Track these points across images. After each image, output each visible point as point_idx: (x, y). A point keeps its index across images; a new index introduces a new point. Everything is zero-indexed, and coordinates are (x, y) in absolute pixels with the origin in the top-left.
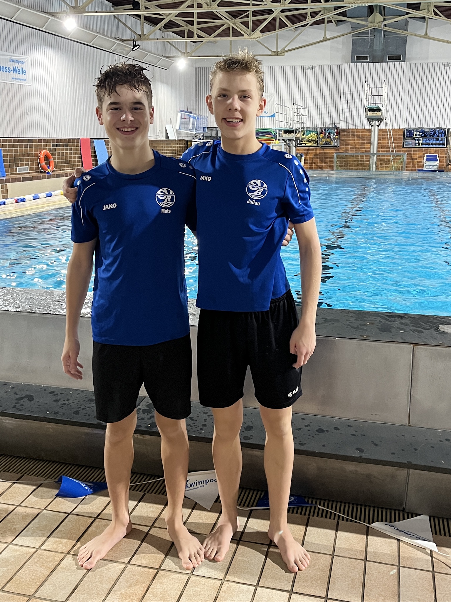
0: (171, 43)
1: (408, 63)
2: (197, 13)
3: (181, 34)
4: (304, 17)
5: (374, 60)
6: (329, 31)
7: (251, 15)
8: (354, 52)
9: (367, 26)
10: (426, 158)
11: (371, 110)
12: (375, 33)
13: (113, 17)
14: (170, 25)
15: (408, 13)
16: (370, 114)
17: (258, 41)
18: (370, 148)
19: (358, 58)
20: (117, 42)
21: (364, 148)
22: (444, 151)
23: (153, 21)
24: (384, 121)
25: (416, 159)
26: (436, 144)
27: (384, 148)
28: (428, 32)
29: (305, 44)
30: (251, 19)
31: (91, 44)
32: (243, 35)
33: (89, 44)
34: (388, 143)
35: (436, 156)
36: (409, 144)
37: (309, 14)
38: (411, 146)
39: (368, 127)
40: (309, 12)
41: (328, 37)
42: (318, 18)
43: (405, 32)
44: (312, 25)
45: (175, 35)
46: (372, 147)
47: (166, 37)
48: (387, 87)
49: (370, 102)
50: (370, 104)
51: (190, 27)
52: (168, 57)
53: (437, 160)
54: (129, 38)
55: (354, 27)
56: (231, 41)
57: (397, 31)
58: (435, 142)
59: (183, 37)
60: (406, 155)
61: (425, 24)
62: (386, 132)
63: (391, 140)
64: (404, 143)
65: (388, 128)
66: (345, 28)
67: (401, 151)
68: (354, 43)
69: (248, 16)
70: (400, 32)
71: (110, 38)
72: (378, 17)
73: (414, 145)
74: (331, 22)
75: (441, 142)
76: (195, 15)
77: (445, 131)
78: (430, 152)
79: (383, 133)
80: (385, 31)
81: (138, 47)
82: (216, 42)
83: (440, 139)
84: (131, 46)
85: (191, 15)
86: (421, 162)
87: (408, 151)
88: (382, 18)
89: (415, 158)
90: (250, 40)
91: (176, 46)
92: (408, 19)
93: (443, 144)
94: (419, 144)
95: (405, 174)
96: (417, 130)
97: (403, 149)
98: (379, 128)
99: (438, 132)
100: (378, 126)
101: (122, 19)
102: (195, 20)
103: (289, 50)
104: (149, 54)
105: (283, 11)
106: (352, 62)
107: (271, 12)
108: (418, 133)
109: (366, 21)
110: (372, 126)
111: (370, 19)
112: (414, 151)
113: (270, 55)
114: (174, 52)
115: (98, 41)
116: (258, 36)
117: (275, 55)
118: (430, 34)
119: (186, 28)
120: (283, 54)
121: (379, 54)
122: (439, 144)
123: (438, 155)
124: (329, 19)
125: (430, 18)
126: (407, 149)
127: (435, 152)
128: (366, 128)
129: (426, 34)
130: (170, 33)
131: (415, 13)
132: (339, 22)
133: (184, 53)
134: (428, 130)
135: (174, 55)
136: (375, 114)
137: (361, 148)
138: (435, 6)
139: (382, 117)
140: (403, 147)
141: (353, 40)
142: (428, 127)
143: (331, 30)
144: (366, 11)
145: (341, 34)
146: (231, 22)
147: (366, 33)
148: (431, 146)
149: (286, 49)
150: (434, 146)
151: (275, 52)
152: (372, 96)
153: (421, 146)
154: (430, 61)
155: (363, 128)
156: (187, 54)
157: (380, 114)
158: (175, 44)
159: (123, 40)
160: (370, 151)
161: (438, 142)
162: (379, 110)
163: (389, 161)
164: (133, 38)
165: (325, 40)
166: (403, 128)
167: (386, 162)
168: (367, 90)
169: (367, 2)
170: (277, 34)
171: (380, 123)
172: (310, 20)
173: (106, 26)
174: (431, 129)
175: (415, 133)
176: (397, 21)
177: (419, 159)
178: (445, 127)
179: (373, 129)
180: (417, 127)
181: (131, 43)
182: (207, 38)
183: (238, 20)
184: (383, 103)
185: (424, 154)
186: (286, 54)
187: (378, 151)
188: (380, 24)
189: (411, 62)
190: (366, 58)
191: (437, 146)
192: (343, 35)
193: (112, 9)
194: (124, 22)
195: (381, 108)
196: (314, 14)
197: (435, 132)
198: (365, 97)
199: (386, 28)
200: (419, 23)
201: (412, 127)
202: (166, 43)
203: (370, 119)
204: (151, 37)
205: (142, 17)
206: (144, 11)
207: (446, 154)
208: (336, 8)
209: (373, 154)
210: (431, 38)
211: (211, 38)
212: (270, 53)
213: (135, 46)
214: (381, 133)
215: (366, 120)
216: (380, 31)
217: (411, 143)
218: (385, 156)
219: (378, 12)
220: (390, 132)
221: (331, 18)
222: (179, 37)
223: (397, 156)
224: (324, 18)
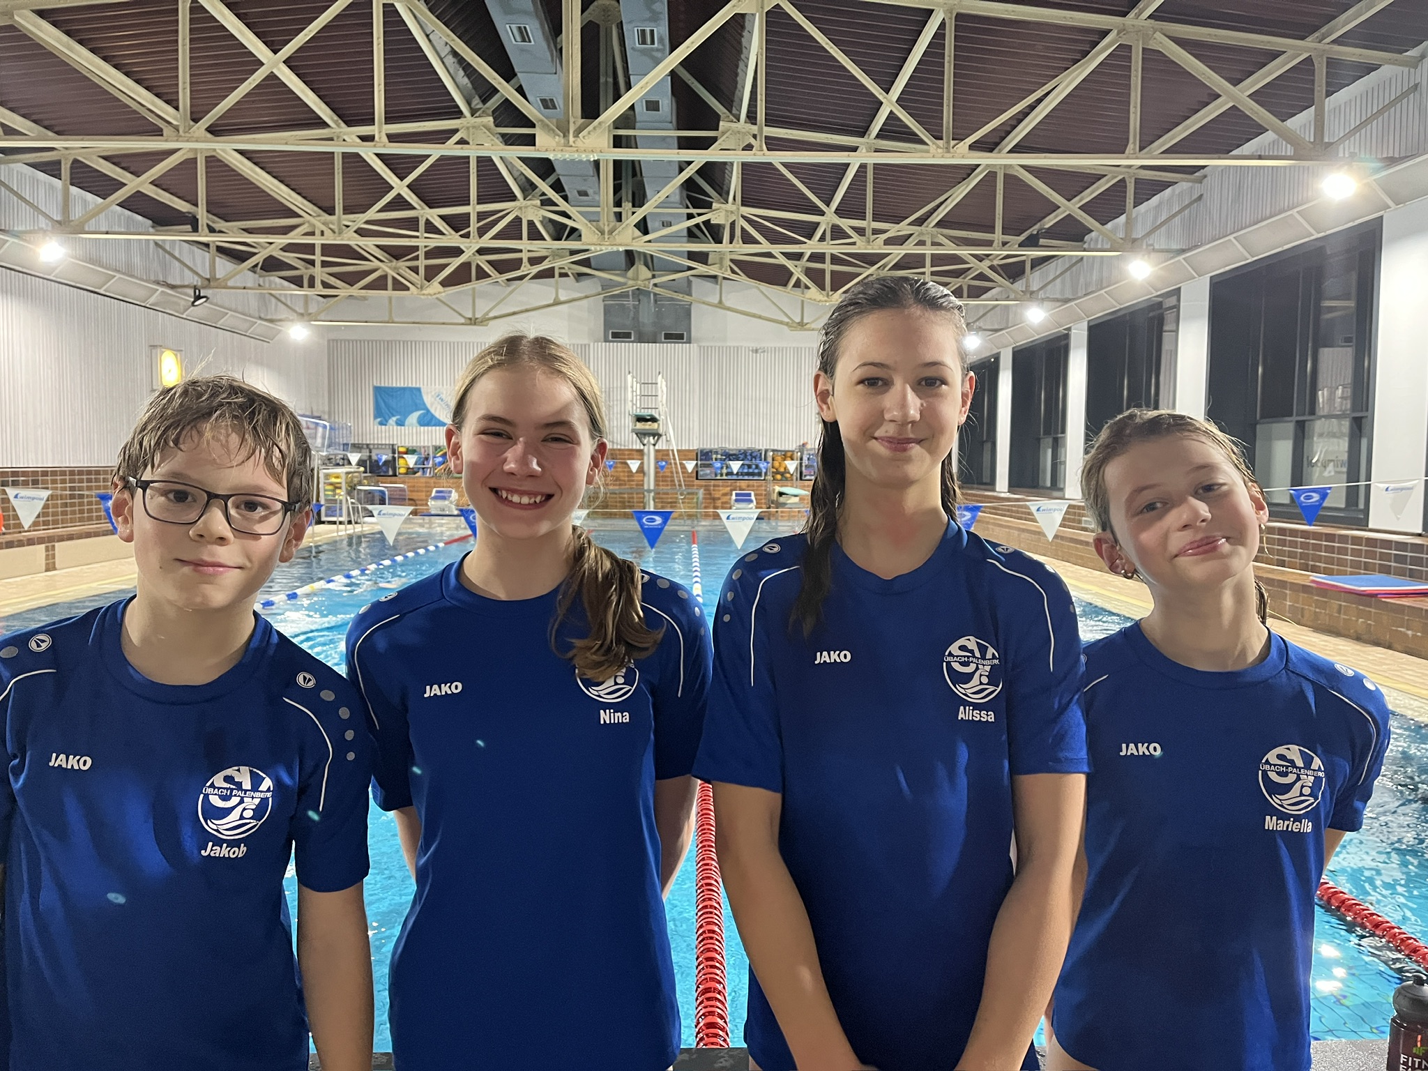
0: (278, 296)
1: (695, 345)
2: (322, 245)
3: (297, 281)
4: (517, 264)
5: (641, 339)
6: (563, 289)
7: (422, 256)
8: (607, 325)
9: (625, 284)
10: (734, 497)
11: (640, 419)
12: (641, 297)
13: (152, 245)
14: (271, 265)
15: (690, 268)
16: (640, 426)
17: (437, 298)
18: (643, 481)
19: (615, 335)
20: (161, 289)
21: (633, 481)
22: (761, 486)
23: (238, 256)
24: (664, 437)
25: (719, 499)
26: (748, 474)
27: (666, 481)
28: (723, 299)
29: (524, 308)
30: (422, 263)
31: (101, 291)
32: (408, 289)
33: (96, 290)
34: (672, 472)
35: (749, 495)
36: (706, 475)
37: (525, 260)
38: (709, 477)
39: (638, 446)
40: (525, 256)
41: (562, 298)
42: (545, 265)
43: (687, 298)
44: (533, 278)
45: (286, 283)
46: (646, 479)
47: (267, 285)
48: (664, 383)
49: (638, 406)
50: (638, 410)
51: (312, 271)
52: (271, 321)
53: (751, 501)
54: (186, 283)
55: (606, 286)
56: (390, 299)
57: (675, 296)
58: (746, 471)
59: (301, 286)
60: (701, 492)
61: (718, 287)
62: (668, 455)
63: (676, 468)
64: (697, 472)
65: (671, 448)
66: (588, 286)
67: (693, 486)
68: (607, 311)
69: (417, 258)
70: (680, 296)
71: (146, 281)
72: (644, 272)
73: (713, 475)
74: (566, 275)
75: (756, 471)
76: (318, 250)
77: (761, 454)
78: (740, 487)
79: (662, 455)
80: (655, 294)
81: (204, 299)
82: (364, 298)
83: (754, 466)
84: (191, 297)
85: (310, 248)
86: (726, 503)
87: (706, 486)
88: (649, 274)
89: (717, 496)
90: (422, 297)
91: (289, 303)
92: (691, 278)
93: (760, 474)
94: (722, 475)
95: (703, 523)
96: (716, 453)
97: (697, 482)
98: (657, 447)
99: (751, 455)
100: (654, 445)
101: (174, 249)
102: (318, 257)
103: (495, 318)
104: (230, 313)
105: (481, 251)
106: (606, 340)
107: (457, 252)
108: (719, 456)
109: (624, 276)
110: (644, 445)
111: (630, 273)
112: (714, 486)
113: (462, 324)
114: (283, 313)
115: (116, 284)
116: (436, 291)
117: (471, 324)
118: (728, 303)
119: (304, 271)
120: (485, 323)
121: (648, 329)
122: (753, 474)
123: (753, 493)
124: (563, 271)
125: (725, 278)
126: (703, 483)
127: (748, 486)
128: (634, 448)
129: (720, 302)
130: (274, 279)
131: (701, 269)
132: (580, 276)
133: (302, 315)
134: (734, 452)
135: (283, 317)
136: (648, 426)
137: (629, 481)
138: (732, 260)
139: (661, 431)
140: (697, 479)
141: (605, 305)
142: (735, 447)
143: (567, 289)
144: (623, 258)
145: (583, 295)
146: (390, 268)
147: (624, 295)
148: (741, 477)
149: (491, 315)
150: (746, 477)
151: (470, 319)
152: (641, 396)
153: (724, 477)
154: (728, 344)
155: (630, 448)
156: (306, 316)
157: (655, 425)
158: (286, 299)
159: (173, 287)
160: (643, 485)
161: (751, 471)
162: (654, 420)
163: (675, 502)
164: (195, 283)
165: (557, 303)
166: (695, 448)
167: (671, 503)
168: (632, 387)
169: (620, 245)
170: (474, 289)
171: (658, 439)
172: (526, 269)
173: (137, 260)
174: (740, 451)
175: (714, 456)
176: (674, 280)
177: (725, 499)
178: (761, 447)
179: (646, 451)
180: (716, 447)
181: (191, 292)
182: (344, 290)
183: (402, 264)
184: (661, 407)
185: (732, 490)
186: (492, 323)
187: (657, 485)
188: (647, 282)
189: (701, 344)
190: (628, 335)
191: (751, 478)
192: (587, 297)
193: (151, 230)
194: (177, 254)
195: (657, 416)
196: (534, 261)
197: (746, 456)
198: (630, 398)
199: (657, 290)
200: (708, 285)
201: (709, 447)
202: (267, 295)
203: (641, 435)
204: (230, 283)
205: (213, 248)
206: (206, 236)
207: (765, 490)
208: (573, 252)
209: (649, 491)
210: (729, 309)
211: (354, 291)
212: (463, 321)
213: (198, 297)
214: (660, 457)
215: (635, 436)
216: (647, 293)
217: (708, 472)
218: (667, 494)
219: (642, 262)
220: (674, 455)
221: (566, 268)
222: (293, 286)
223: (688, 494)
224: (553, 268)
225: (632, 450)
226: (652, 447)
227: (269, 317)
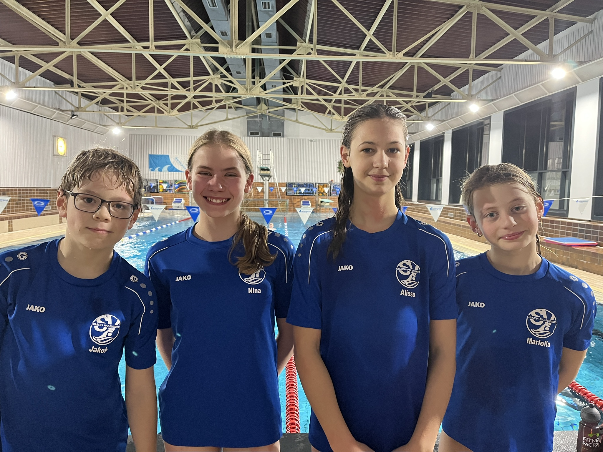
0: (108, 115)
1: (286, 138)
2: (127, 93)
3: (116, 109)
4: (210, 103)
5: (263, 135)
7: (170, 99)
8: (248, 129)
9: (256, 112)
10: (302, 203)
11: (262, 169)
12: (263, 117)
13: (54, 93)
14: (105, 102)
15: (284, 105)
16: (262, 172)
17: (176, 117)
18: (263, 196)
19: (252, 134)
20: (57, 112)
21: (259, 196)
22: (313, 198)
23: (90, 98)
24: (272, 177)
25: (295, 203)
26: (308, 193)
27: (273, 196)
28: (298, 119)
29: (213, 121)
30: (170, 102)
31: (32, 112)
32: (163, 113)
33: (30, 112)
34: (276, 192)
35: (308, 202)
36: (290, 193)
37: (214, 101)
38: (291, 194)
39: (261, 181)
40: (213, 99)
41: (229, 117)
42: (222, 103)
43: (283, 118)
44: (217, 109)
45: (111, 110)
46: (265, 195)
47: (103, 110)
48: (273, 154)
49: (261, 164)
50: (261, 165)
51: (122, 104)
52: (105, 126)
53: (309, 205)
54: (68, 109)
55: (248, 112)
56: (156, 117)
57: (278, 117)
58: (307, 192)
59: (118, 111)
60: (288, 201)
61: (296, 113)
62: (274, 185)
63: (278, 190)
64: (286, 192)
65: (275, 182)
66: (240, 112)
67: (285, 198)
68: (248, 123)
69: (167, 100)
70: (280, 117)
71: (51, 108)
72: (264, 107)
73: (293, 194)
74: (231, 108)
75: (311, 192)
76: (125, 96)
77: (313, 185)
78: (304, 198)
79: (272, 185)
80: (269, 116)
81: (76, 116)
82: (145, 117)
83: (310, 190)
84: (70, 115)
85: (121, 95)
86: (299, 205)
87: (290, 198)
88: (267, 108)
89: (295, 202)
90: (170, 116)
91: (112, 118)
92: (284, 110)
93: (313, 193)
94: (297, 193)
95: (289, 214)
96: (295, 184)
97: (286, 196)
98: (269, 182)
99: (309, 185)
101: (63, 95)
102: (125, 99)
103: (201, 125)
104: (87, 122)
105: (195, 97)
106: (248, 136)
107: (185, 97)
108: (296, 186)
109: (256, 108)
110: (264, 180)
111: (259, 107)
112: (294, 198)
113: (187, 128)
114: (110, 122)
115: (39, 109)
116: (175, 114)
117: (190, 128)
118: (300, 120)
119: (119, 104)
120: (196, 128)
121: (266, 131)
122: (310, 193)
123: (310, 201)
124: (229, 106)
125: (299, 110)
126: (289, 197)
127: (308, 198)
128: (260, 182)
129: (297, 120)
130: (106, 108)
131: (289, 105)
132: (237, 108)
133: (118, 123)
134: (302, 184)
135: (110, 124)
136: (266, 172)
137: (257, 196)
138: (302, 102)
139: (271, 175)
140: (286, 195)
141: (248, 121)
142: (302, 182)
143: (231, 113)
144: (255, 101)
145: (238, 116)
146: (156, 104)
147: (256, 117)
148: (305, 195)
149: (199, 124)
150: (307, 195)
151: (190, 126)
152: (263, 159)
153: (298, 194)
154: (300, 138)
155: (258, 182)
156: (119, 124)
157: (269, 172)
158: (111, 116)
159: (62, 111)
160: (263, 197)
161: (309, 192)
162: (268, 170)
163: (277, 205)
164: (72, 109)
165: (227, 119)
166: (286, 182)
167: (275, 205)
168: (259, 156)
169: (254, 95)
170: (192, 113)
171: (270, 178)
172: (214, 105)
173: (47, 99)
174: (304, 183)
175: (294, 185)
176: (277, 110)
177: (298, 204)
178: (313, 182)
179: (265, 183)
180: (294, 182)
181: (70, 113)
182: (136, 113)
183: (161, 102)
184: (271, 165)
185: (301, 200)
186: (199, 128)
187: (269, 197)
188: (265, 111)
189: (288, 138)
190: (257, 134)
191: (309, 195)
192: (240, 117)
193: (53, 86)
194: (64, 97)
195: (269, 168)
196: (217, 101)
197: (307, 185)
198: (258, 160)
199: (270, 114)
200: (292, 112)
201: (291, 181)
202: (103, 115)
203: (263, 176)
204: (87, 109)
205: (80, 94)
206: (77, 89)
207: (315, 200)
208: (234, 98)
209: (266, 200)
210: (300, 123)
211: (141, 113)
212: (187, 127)
213: (73, 115)
214: (270, 186)
215: (260, 176)
216: (266, 116)
217: (291, 192)
218: (274, 201)
219: (264, 103)
220: (276, 185)
221: (231, 105)
222: (114, 111)
223: (283, 201)
224: (226, 104)
225: (259, 183)
226: (267, 181)
227: (104, 124)
